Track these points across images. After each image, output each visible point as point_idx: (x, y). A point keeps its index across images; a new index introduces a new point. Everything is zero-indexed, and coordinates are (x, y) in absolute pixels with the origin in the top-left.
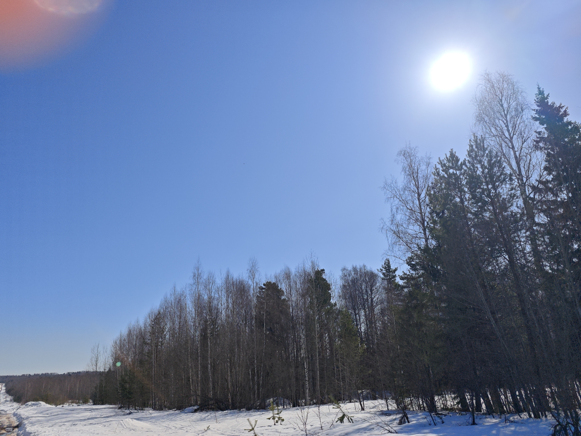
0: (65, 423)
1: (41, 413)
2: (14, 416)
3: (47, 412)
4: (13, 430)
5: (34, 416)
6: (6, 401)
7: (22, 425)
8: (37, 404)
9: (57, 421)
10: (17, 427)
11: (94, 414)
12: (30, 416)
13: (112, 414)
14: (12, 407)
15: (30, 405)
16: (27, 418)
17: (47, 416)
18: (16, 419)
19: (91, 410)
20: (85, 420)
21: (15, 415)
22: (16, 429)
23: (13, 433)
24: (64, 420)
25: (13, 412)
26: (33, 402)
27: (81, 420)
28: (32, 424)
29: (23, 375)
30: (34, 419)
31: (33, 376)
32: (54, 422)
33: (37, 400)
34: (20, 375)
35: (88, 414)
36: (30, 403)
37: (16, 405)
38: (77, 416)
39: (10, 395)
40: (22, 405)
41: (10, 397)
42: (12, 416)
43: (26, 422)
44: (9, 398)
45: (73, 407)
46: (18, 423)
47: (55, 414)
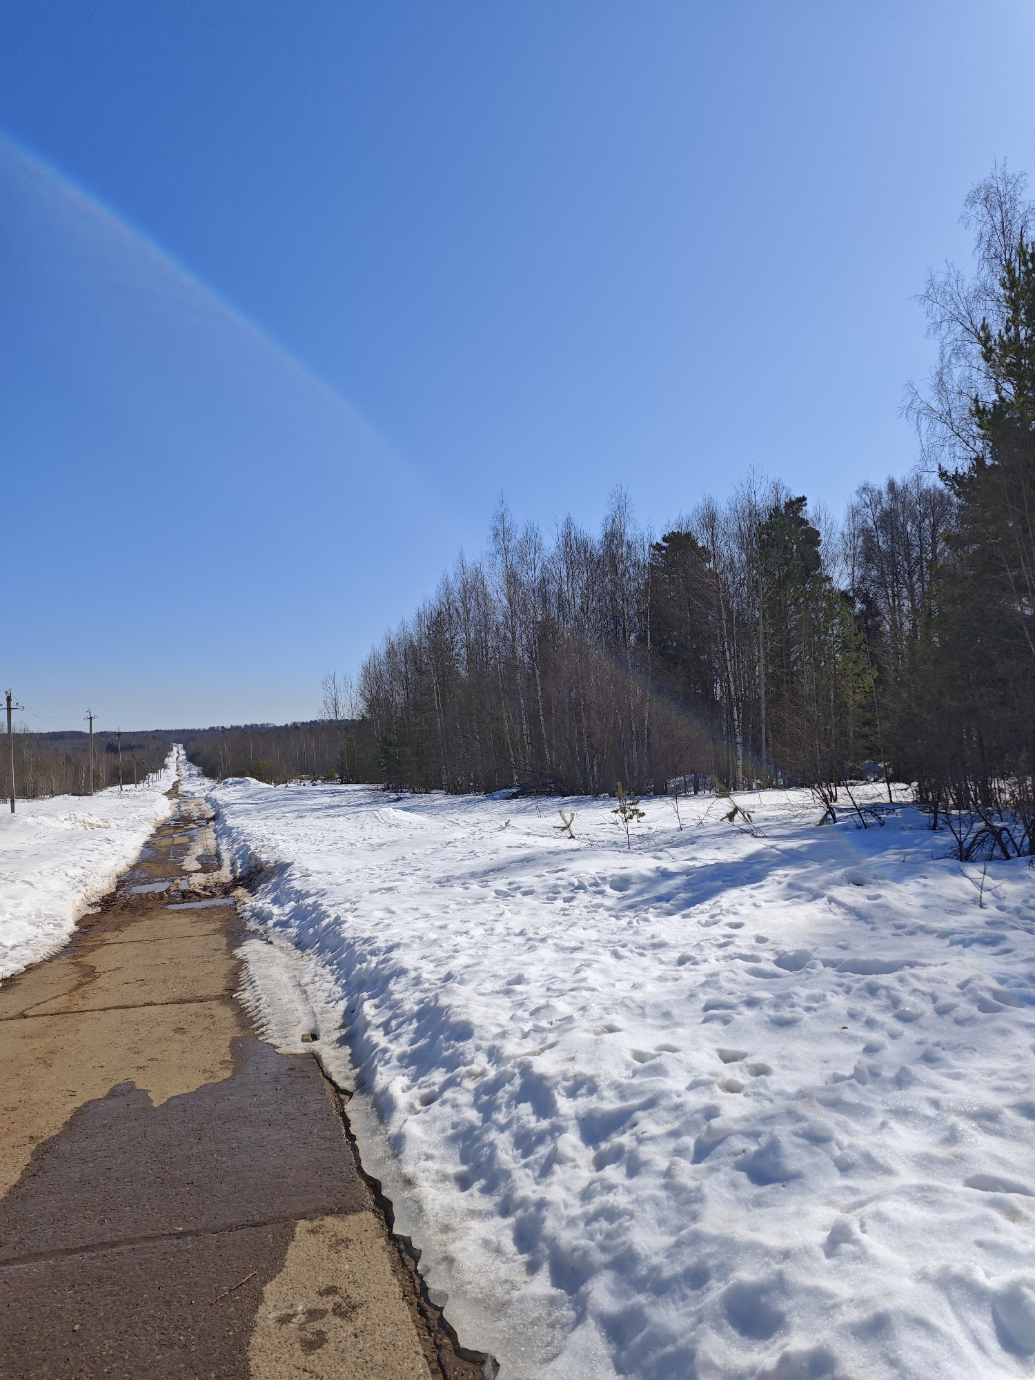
0: (286, 815)
1: (250, 797)
2: (207, 802)
3: (260, 796)
4: (208, 823)
5: (237, 801)
6: (191, 775)
7: (221, 817)
8: (242, 782)
9: (274, 811)
10: (214, 818)
11: (336, 800)
12: (230, 802)
13: (368, 801)
14: (202, 787)
15: (231, 784)
16: (228, 805)
17: (260, 802)
18: (210, 807)
19: (333, 793)
20: (320, 809)
21: (208, 799)
22: (212, 823)
23: (209, 827)
24: (285, 809)
25: (204, 794)
26: (236, 779)
27: (315, 810)
28: (235, 814)
29: (212, 729)
30: (236, 808)
31: (228, 730)
32: (269, 811)
33: (242, 775)
34: (207, 728)
35: (327, 800)
36: (230, 780)
37: (208, 782)
38: (309, 802)
39: (196, 764)
40: (219, 782)
41: (197, 768)
42: (204, 802)
43: (225, 811)
44: (195, 770)
45: (305, 788)
46: (214, 813)
47: (273, 799)
